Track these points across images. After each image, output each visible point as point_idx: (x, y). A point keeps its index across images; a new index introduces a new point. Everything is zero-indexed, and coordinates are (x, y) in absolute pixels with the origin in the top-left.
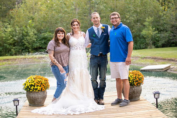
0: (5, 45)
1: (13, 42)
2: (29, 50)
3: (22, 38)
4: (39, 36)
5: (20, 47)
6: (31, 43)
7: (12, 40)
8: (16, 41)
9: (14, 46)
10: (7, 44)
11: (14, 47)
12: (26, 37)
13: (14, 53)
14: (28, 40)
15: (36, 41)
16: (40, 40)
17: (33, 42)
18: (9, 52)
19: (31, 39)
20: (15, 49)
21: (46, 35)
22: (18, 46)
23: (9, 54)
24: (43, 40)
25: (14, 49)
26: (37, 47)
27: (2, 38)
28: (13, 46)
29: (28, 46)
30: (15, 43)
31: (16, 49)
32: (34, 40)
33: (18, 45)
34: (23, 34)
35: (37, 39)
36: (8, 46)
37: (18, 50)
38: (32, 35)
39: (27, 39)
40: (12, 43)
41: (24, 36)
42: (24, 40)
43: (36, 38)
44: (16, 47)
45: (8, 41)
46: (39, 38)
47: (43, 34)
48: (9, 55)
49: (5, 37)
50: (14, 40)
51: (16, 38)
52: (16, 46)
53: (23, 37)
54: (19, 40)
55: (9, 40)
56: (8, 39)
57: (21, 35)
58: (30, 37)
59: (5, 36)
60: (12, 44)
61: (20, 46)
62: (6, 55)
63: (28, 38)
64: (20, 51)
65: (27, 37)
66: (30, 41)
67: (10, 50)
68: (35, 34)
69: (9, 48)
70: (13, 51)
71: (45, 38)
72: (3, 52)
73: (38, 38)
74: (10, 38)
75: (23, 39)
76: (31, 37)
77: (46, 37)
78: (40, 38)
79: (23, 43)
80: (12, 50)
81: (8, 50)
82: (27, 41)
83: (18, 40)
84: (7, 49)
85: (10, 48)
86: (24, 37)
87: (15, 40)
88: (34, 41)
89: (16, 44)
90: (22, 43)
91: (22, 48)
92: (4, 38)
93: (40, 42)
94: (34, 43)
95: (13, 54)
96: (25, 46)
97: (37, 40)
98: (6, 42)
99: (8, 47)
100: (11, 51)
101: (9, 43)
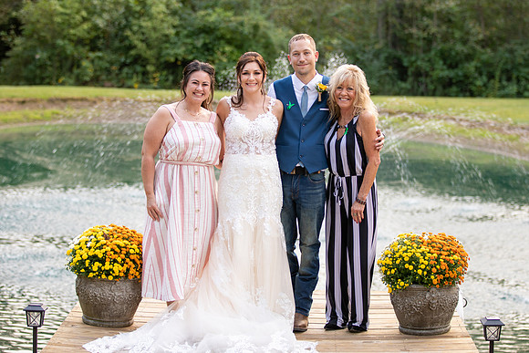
0: (60, 42)
1: (88, 33)
2: (144, 66)
3: (124, 22)
4: (185, 19)
5: (114, 57)
6: (156, 43)
7: (86, 26)
8: (99, 32)
9: (93, 50)
10: (66, 42)
11: (92, 55)
12: (138, 18)
13: (91, 74)
14: (144, 30)
15: (173, 39)
16: (188, 36)
17: (164, 39)
18: (70, 70)
19: (154, 29)
20: (96, 62)
21: (213, 18)
22: (109, 51)
23: (73, 77)
24: (200, 33)
25: (92, 61)
26: (177, 60)
27: (52, 15)
28: (87, 48)
29: (144, 55)
30: (98, 37)
31: (101, 63)
32: (167, 32)
33: (107, 47)
34: (128, 8)
35: (180, 29)
36: (70, 49)
37: (107, 65)
38: (162, 16)
39: (141, 27)
40: (87, 36)
41: (134, 16)
42: (131, 30)
43: (174, 27)
44: (100, 54)
45: (72, 31)
46: (185, 28)
47: (202, 13)
48: (72, 81)
49: (62, 14)
50: (96, 27)
51: (100, 23)
52: (100, 50)
53: (126, 19)
54: (112, 30)
55: (76, 26)
56: (72, 21)
57: (122, 10)
58: (155, 21)
59: (61, 10)
60: (88, 42)
61: (116, 51)
62: (61, 81)
63: (144, 24)
64: (115, 68)
65: (142, 19)
66: (154, 35)
67: (76, 63)
68: (174, 13)
69: (73, 56)
70: (86, 68)
71: (207, 30)
72: (50, 69)
73: (181, 26)
74: (78, 18)
75: (126, 26)
76: (157, 23)
77: (212, 26)
78: (189, 28)
79: (127, 43)
80: (85, 63)
81: (68, 64)
82: (141, 37)
83: (108, 29)
84: (66, 58)
85: (76, 54)
86: (131, 19)
87: (99, 28)
88: (166, 36)
89: (100, 43)
90: (121, 41)
91: (123, 59)
92: (58, 19)
93: (189, 41)
94: (167, 45)
95: (87, 79)
96: (133, 52)
97: (177, 34)
98: (65, 33)
99: (69, 52)
100: (79, 66)
101: (75, 38)
